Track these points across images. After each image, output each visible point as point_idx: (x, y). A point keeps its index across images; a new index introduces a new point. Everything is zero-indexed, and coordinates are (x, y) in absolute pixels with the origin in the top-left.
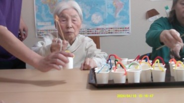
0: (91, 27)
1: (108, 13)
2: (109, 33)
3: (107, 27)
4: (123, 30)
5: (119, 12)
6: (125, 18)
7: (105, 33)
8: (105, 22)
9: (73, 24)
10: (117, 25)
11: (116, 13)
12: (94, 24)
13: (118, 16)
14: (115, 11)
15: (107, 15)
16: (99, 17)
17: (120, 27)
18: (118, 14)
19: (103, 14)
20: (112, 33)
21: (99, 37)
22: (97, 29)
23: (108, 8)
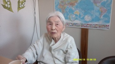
0: (84, 23)
1: (96, 15)
2: (95, 27)
3: (94, 24)
4: (105, 27)
5: (103, 15)
6: (107, 19)
7: (92, 27)
8: (93, 20)
9: (56, 27)
10: (101, 23)
11: (101, 16)
12: (85, 21)
13: (102, 17)
14: (101, 14)
15: (95, 16)
16: (89, 17)
17: (103, 24)
18: (102, 16)
19: (92, 15)
20: (97, 27)
21: (88, 29)
22: (87, 24)
23: (96, 12)
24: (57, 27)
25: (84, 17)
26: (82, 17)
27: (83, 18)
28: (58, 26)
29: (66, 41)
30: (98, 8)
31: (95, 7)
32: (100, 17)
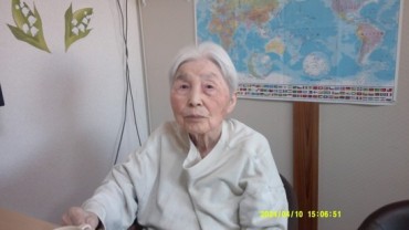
0: (300, 83)
1: (343, 54)
2: (342, 97)
3: (338, 84)
4: (377, 94)
5: (371, 51)
6: (383, 66)
7: (331, 98)
8: (333, 73)
9: (204, 97)
10: (362, 80)
11: (362, 55)
12: (308, 78)
13: (366, 61)
14: (361, 50)
15: (340, 57)
16: (321, 61)
17: (369, 85)
18: (367, 56)
19: (330, 54)
20: (348, 98)
21: (318, 104)
22: (315, 88)
23: (343, 42)
24: (209, 95)
25: (302, 60)
26: (293, 62)
27: (299, 66)
28: (212, 92)
29: (241, 148)
30: (352, 28)
31: (341, 26)
32: (360, 60)
